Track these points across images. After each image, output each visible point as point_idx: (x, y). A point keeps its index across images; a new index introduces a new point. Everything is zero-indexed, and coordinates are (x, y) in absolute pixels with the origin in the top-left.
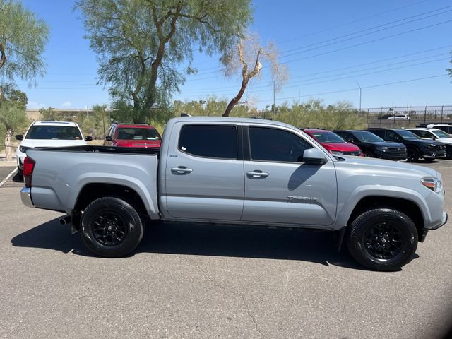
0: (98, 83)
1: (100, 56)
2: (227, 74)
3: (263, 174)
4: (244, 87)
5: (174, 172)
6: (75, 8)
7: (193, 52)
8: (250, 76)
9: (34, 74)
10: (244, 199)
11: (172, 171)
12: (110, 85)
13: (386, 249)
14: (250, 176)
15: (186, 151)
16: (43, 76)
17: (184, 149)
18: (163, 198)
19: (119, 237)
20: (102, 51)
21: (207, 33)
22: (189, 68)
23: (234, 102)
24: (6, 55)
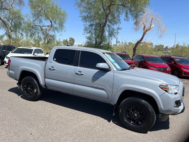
0: (83, 34)
1: (85, 24)
2: (136, 30)
3: (82, 73)
4: (143, 35)
5: (50, 69)
6: (75, 5)
7: (121, 21)
8: (147, 31)
9: (62, 31)
10: (74, 84)
11: (49, 68)
12: (88, 35)
13: (137, 120)
14: (77, 74)
15: (56, 60)
16: (65, 31)
17: (55, 59)
20: (87, 21)
21: (128, 12)
22: (118, 27)
23: (139, 42)
24: (53, 24)
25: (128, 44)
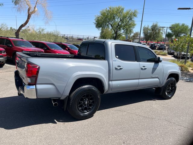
4: (29, 18)
8: (32, 13)
10: (139, 79)
11: (115, 68)
14: (142, 69)
15: (118, 58)
18: (110, 82)
19: (91, 106)
23: (23, 26)
25: (9, 29)
